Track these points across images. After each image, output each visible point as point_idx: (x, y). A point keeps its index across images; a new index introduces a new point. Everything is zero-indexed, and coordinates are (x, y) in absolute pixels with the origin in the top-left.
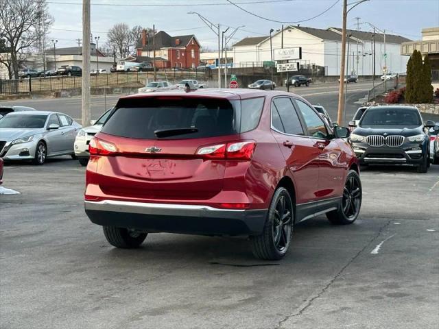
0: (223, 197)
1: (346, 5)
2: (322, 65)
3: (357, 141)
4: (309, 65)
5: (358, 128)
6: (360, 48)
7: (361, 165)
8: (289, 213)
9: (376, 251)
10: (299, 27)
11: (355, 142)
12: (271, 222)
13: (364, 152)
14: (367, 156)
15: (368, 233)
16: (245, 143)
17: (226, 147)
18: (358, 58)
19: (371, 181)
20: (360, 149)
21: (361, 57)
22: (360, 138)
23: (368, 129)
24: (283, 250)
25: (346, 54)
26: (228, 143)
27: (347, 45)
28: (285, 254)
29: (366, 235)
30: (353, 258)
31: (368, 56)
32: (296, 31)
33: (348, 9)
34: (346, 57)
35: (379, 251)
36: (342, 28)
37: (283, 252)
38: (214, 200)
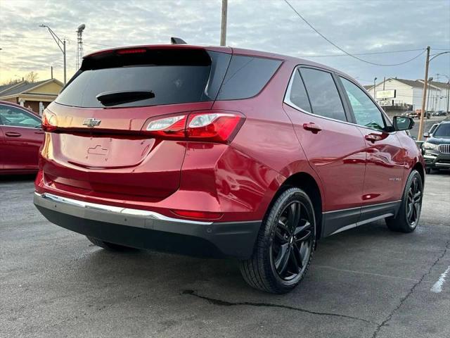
0: (180, 199)
1: (428, 56)
2: (411, 104)
3: (430, 149)
4: (402, 104)
5: (432, 138)
6: (438, 93)
7: (433, 169)
8: (308, 224)
9: (438, 286)
10: (396, 79)
11: (427, 149)
12: (268, 241)
13: (435, 158)
14: (438, 162)
15: (431, 248)
16: (219, 115)
17: (187, 120)
18: (436, 100)
19: (440, 183)
20: (432, 155)
21: (439, 99)
22: (432, 146)
23: (441, 139)
24: (292, 279)
25: (427, 96)
26: (191, 114)
27: (427, 91)
28: (296, 285)
29: (427, 253)
30: (403, 300)
31: (444, 99)
32: (394, 82)
33: (430, 58)
34: (427, 99)
35: (444, 286)
36: (424, 79)
37: (293, 282)
38: (164, 204)
